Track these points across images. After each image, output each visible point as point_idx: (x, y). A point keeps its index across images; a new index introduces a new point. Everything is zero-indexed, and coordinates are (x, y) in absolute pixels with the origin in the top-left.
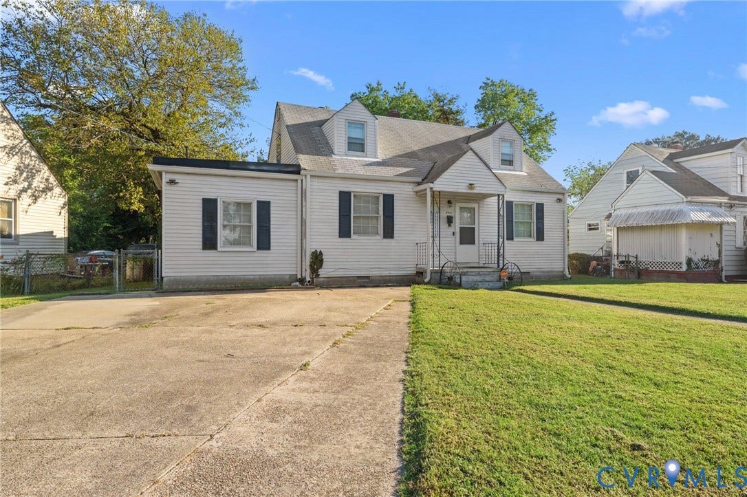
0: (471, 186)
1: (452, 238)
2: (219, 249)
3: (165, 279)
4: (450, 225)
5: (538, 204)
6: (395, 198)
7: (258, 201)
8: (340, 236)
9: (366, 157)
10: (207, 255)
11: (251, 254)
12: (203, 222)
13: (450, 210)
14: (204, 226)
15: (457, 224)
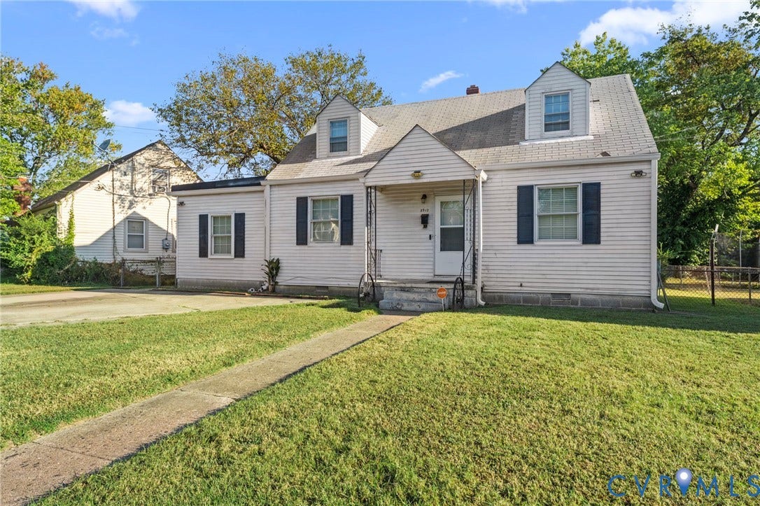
0: (417, 174)
1: (430, 243)
2: (209, 256)
3: (178, 280)
4: (425, 227)
5: (585, 186)
6: (354, 199)
7: (236, 214)
8: (298, 244)
9: (349, 155)
10: (203, 261)
11: (231, 262)
12: (200, 234)
13: (425, 206)
14: (200, 237)
15: (436, 226)
